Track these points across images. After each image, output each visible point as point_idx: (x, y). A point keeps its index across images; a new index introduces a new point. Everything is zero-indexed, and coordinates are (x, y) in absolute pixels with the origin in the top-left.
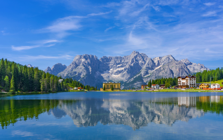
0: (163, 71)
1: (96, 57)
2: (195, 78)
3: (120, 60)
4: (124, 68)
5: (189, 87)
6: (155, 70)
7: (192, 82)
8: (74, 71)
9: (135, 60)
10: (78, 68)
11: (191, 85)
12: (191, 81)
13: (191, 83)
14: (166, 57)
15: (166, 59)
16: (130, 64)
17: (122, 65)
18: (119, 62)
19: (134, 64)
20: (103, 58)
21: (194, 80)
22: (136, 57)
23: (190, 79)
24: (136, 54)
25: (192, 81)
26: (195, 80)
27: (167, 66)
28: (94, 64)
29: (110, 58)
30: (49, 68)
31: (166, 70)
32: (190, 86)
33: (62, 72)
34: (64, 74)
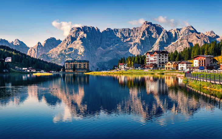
0: (181, 46)
1: (98, 29)
2: (167, 55)
3: (129, 33)
4: (133, 42)
5: (158, 66)
6: (171, 44)
7: (163, 60)
8: (69, 47)
9: (146, 33)
10: (74, 43)
11: (160, 63)
12: (161, 58)
13: (161, 61)
14: (185, 29)
15: (185, 31)
16: (140, 37)
17: (131, 39)
18: (128, 35)
19: (146, 38)
20: (107, 30)
21: (164, 57)
22: (148, 29)
23: (160, 55)
24: (148, 25)
25: (163, 58)
26: (167, 57)
27: (186, 40)
28: (94, 38)
29: (116, 30)
30: (40, 44)
31: (184, 45)
32: (160, 66)
33: (54, 49)
34: (57, 50)
